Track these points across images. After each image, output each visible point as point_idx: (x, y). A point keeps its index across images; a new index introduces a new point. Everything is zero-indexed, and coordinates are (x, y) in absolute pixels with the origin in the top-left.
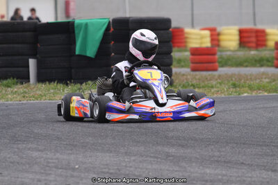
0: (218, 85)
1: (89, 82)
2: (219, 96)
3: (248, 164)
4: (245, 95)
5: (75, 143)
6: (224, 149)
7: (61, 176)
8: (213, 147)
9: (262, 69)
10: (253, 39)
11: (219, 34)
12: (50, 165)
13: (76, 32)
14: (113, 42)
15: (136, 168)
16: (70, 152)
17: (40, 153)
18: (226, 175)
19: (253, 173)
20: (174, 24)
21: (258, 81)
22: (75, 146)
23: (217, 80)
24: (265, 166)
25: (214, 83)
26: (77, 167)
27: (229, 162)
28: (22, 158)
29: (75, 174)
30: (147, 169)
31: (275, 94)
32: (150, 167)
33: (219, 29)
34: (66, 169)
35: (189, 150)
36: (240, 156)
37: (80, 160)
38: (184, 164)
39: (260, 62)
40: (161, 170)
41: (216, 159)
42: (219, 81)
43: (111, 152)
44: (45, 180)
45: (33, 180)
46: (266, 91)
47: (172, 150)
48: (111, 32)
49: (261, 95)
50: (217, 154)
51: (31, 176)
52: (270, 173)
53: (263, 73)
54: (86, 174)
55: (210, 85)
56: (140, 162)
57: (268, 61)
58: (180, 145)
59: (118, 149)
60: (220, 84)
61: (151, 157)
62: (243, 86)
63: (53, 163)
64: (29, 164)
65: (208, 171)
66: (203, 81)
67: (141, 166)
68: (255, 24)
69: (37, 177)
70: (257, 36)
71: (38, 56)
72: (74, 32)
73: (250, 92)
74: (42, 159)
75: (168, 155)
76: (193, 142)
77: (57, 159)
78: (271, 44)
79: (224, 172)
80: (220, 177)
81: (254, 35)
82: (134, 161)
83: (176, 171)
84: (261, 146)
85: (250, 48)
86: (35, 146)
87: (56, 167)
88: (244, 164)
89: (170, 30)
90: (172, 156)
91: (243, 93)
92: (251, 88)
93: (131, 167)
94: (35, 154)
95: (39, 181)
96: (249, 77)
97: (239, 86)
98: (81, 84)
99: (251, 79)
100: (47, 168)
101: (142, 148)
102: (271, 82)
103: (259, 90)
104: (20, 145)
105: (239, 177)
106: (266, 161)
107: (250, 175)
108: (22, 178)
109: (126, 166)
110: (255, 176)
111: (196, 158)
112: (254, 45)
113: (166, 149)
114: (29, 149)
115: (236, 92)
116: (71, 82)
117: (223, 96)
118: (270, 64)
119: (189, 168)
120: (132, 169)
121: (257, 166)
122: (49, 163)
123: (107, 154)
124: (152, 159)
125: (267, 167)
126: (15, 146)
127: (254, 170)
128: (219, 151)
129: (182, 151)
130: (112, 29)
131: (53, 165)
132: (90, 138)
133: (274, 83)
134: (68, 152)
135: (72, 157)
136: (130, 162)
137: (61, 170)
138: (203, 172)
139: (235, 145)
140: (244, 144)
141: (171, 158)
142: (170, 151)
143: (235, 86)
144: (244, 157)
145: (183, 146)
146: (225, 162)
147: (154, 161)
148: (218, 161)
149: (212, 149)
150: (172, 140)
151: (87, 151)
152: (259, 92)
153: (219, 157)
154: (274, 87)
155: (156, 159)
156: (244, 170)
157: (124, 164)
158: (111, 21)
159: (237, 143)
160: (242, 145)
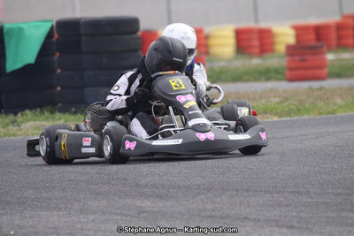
1: (27, 112)
3: (254, 219)
5: (8, 198)
6: (219, 200)
8: (203, 197)
9: (270, 85)
10: (256, 43)
11: (207, 37)
14: (58, 54)
15: (96, 231)
16: (3, 212)
19: (261, 231)
20: (143, 26)
21: (264, 101)
22: (9, 203)
24: (277, 221)
26: (12, 233)
27: (227, 217)
31: (288, 118)
33: (207, 30)
35: (170, 203)
36: (242, 208)
37: (17, 222)
39: (266, 74)
41: (209, 214)
43: (60, 209)
46: (276, 114)
47: (147, 204)
48: (54, 39)
49: (269, 120)
50: (210, 206)
52: (284, 230)
53: (271, 90)
56: (102, 222)
57: (277, 72)
58: (157, 196)
59: (69, 205)
61: (117, 214)
67: (103, 228)
68: (257, 20)
70: (261, 39)
72: (2, 42)
75: (140, 211)
76: (175, 190)
78: (281, 48)
81: (255, 36)
82: (93, 220)
84: (271, 192)
85: (251, 55)
88: (249, 219)
89: (139, 33)
90: (148, 212)
93: (89, 230)
96: (251, 96)
98: (16, 114)
99: (254, 99)
101: (104, 203)
102: (281, 102)
103: (266, 113)
106: (278, 213)
109: (82, 229)
110: (264, 235)
111: (181, 213)
112: (256, 50)
113: (138, 203)
116: (1, 112)
118: (279, 76)
120: (90, 233)
121: (267, 221)
123: (55, 213)
124: (118, 217)
125: (281, 223)
127: (262, 227)
128: (213, 202)
129: (160, 204)
130: (56, 36)
133: (286, 104)
135: (5, 219)
136: (87, 222)
139: (235, 193)
140: (247, 191)
141: (146, 214)
142: (144, 205)
144: (248, 210)
145: (161, 197)
146: (221, 217)
147: (122, 220)
148: (211, 217)
149: (202, 200)
150: (147, 189)
151: (25, 209)
152: (266, 116)
153: (213, 210)
154: (286, 109)
155: (124, 218)
156: (248, 228)
157: (79, 226)
158: (54, 24)
159: (237, 190)
160: (244, 192)
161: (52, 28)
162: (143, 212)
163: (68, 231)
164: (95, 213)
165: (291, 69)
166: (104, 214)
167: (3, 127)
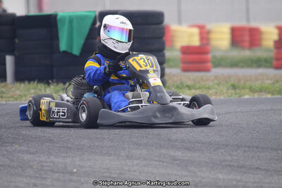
0: (216, 86)
2: (218, 98)
3: (264, 170)
4: (247, 97)
5: (69, 145)
6: (235, 153)
7: (58, 180)
8: (223, 150)
9: (260, 71)
10: (247, 38)
11: (209, 32)
12: (45, 168)
13: (59, 26)
16: (66, 155)
17: (32, 156)
18: (240, 181)
19: (271, 178)
21: (259, 82)
22: (70, 148)
23: (213, 80)
25: (211, 84)
26: (75, 171)
27: (242, 167)
28: (13, 161)
29: (74, 178)
30: (153, 174)
32: (155, 171)
33: (209, 26)
34: (63, 173)
35: (196, 154)
36: (254, 160)
37: (78, 163)
38: (192, 169)
39: (258, 63)
40: (168, 174)
41: (228, 163)
42: (216, 81)
43: (111, 155)
44: (41, 184)
45: (28, 184)
46: (269, 93)
47: (178, 154)
48: (96, 26)
49: (264, 97)
50: (228, 158)
51: (25, 180)
54: (87, 179)
55: (207, 86)
56: (145, 166)
57: (266, 61)
58: (185, 148)
59: (117, 152)
60: (218, 85)
61: (155, 161)
62: (243, 88)
63: (49, 166)
64: (21, 167)
65: (220, 176)
66: (199, 82)
67: (146, 171)
68: (248, 21)
69: (33, 181)
70: (251, 35)
71: (16, 52)
72: (56, 26)
73: (251, 94)
74: (35, 163)
75: (174, 159)
76: (200, 145)
77: (52, 162)
78: (268, 44)
79: (238, 178)
80: (235, 183)
81: (247, 33)
82: (137, 164)
83: (185, 176)
84: (276, 150)
85: (243, 47)
86: (26, 148)
87: (52, 171)
88: (260, 169)
89: (163, 25)
90: (180, 160)
91: (244, 95)
92: (252, 90)
93: (135, 171)
94: (27, 157)
95: (35, 185)
96: (248, 78)
97: (239, 88)
99: (251, 80)
100: (42, 172)
101: (144, 152)
102: (274, 83)
103: (262, 92)
104: (8, 148)
105: (255, 182)
107: (268, 181)
108: (15, 182)
109: (129, 171)
110: (273, 181)
111: (206, 162)
112: (247, 44)
113: (172, 153)
114: (19, 152)
115: (236, 94)
116: (52, 81)
117: (222, 97)
118: (268, 65)
119: (199, 173)
120: (136, 173)
122: (43, 166)
123: (107, 158)
124: (157, 163)
126: (3, 148)
127: (272, 176)
128: (230, 155)
130: (98, 23)
131: (48, 168)
132: (86, 141)
133: (276, 85)
134: (63, 155)
135: (68, 160)
136: (133, 166)
137: (57, 174)
138: (215, 177)
139: (247, 149)
140: (257, 147)
141: (178, 162)
142: (176, 155)
143: (234, 87)
145: (189, 149)
146: (238, 167)
147: (160, 165)
148: (230, 166)
149: (221, 153)
150: (177, 143)
151: (84, 154)
152: (261, 94)
153: (231, 161)
154: (278, 89)
155: (161, 163)
156: (260, 176)
157: (127, 168)
158: (97, 14)
159: (249, 147)
160: (255, 149)
161: (95, 17)
162: (176, 160)
163: (118, 172)
164: (138, 159)
165: (277, 59)
166: (146, 160)
167: (55, 93)
